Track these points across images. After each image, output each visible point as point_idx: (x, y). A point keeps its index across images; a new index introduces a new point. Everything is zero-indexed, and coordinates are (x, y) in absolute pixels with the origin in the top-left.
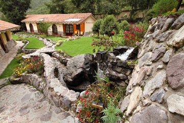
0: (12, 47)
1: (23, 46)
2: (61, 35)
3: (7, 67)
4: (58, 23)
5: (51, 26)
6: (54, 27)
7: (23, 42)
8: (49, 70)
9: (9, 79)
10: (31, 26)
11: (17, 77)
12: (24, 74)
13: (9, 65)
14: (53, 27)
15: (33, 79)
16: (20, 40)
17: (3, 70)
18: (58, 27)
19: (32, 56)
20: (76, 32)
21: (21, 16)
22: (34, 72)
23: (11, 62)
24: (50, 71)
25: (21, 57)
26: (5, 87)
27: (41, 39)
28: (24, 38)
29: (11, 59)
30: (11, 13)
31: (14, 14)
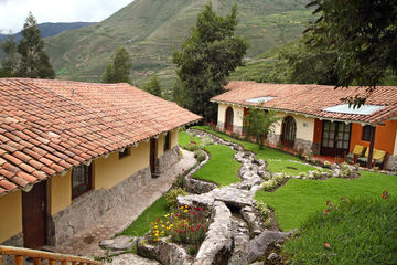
0: (169, 166)
1: (191, 169)
2: (302, 151)
3: (144, 214)
4: (302, 115)
5: (280, 122)
6: (289, 123)
7: (196, 157)
8: (207, 247)
9: (137, 242)
10: (229, 113)
11: (150, 242)
12: (164, 239)
13: (148, 209)
14: (284, 125)
15: (175, 258)
16: (192, 150)
17: (135, 218)
18: (299, 124)
19: (195, 202)
20: (358, 149)
21: (214, 87)
22: (183, 242)
23: (154, 204)
24: (208, 250)
25: (175, 197)
26: (126, 255)
27: (239, 156)
28: (203, 145)
29: (157, 196)
30: (195, 79)
31: (201, 80)
